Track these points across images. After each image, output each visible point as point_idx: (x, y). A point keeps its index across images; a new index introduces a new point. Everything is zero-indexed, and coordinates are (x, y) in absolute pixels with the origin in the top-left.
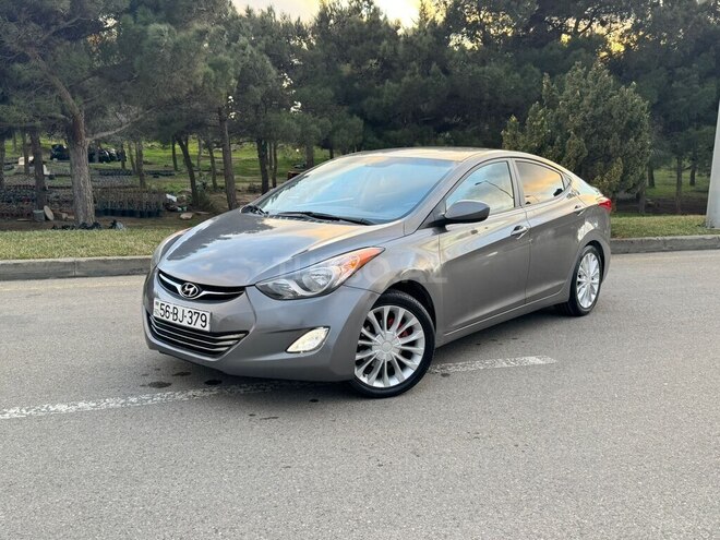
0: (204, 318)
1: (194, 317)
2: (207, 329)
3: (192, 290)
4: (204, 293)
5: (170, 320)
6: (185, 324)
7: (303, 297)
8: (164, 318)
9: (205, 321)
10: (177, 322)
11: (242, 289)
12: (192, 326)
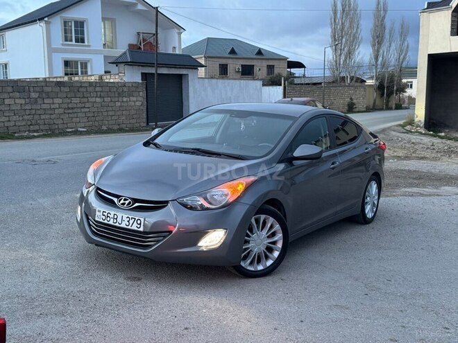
0: (139, 222)
1: (131, 222)
2: (141, 229)
3: (127, 202)
4: (137, 204)
5: (111, 223)
6: (123, 225)
7: (208, 209)
8: (106, 222)
9: (140, 224)
10: (117, 224)
11: (167, 202)
12: (129, 227)
